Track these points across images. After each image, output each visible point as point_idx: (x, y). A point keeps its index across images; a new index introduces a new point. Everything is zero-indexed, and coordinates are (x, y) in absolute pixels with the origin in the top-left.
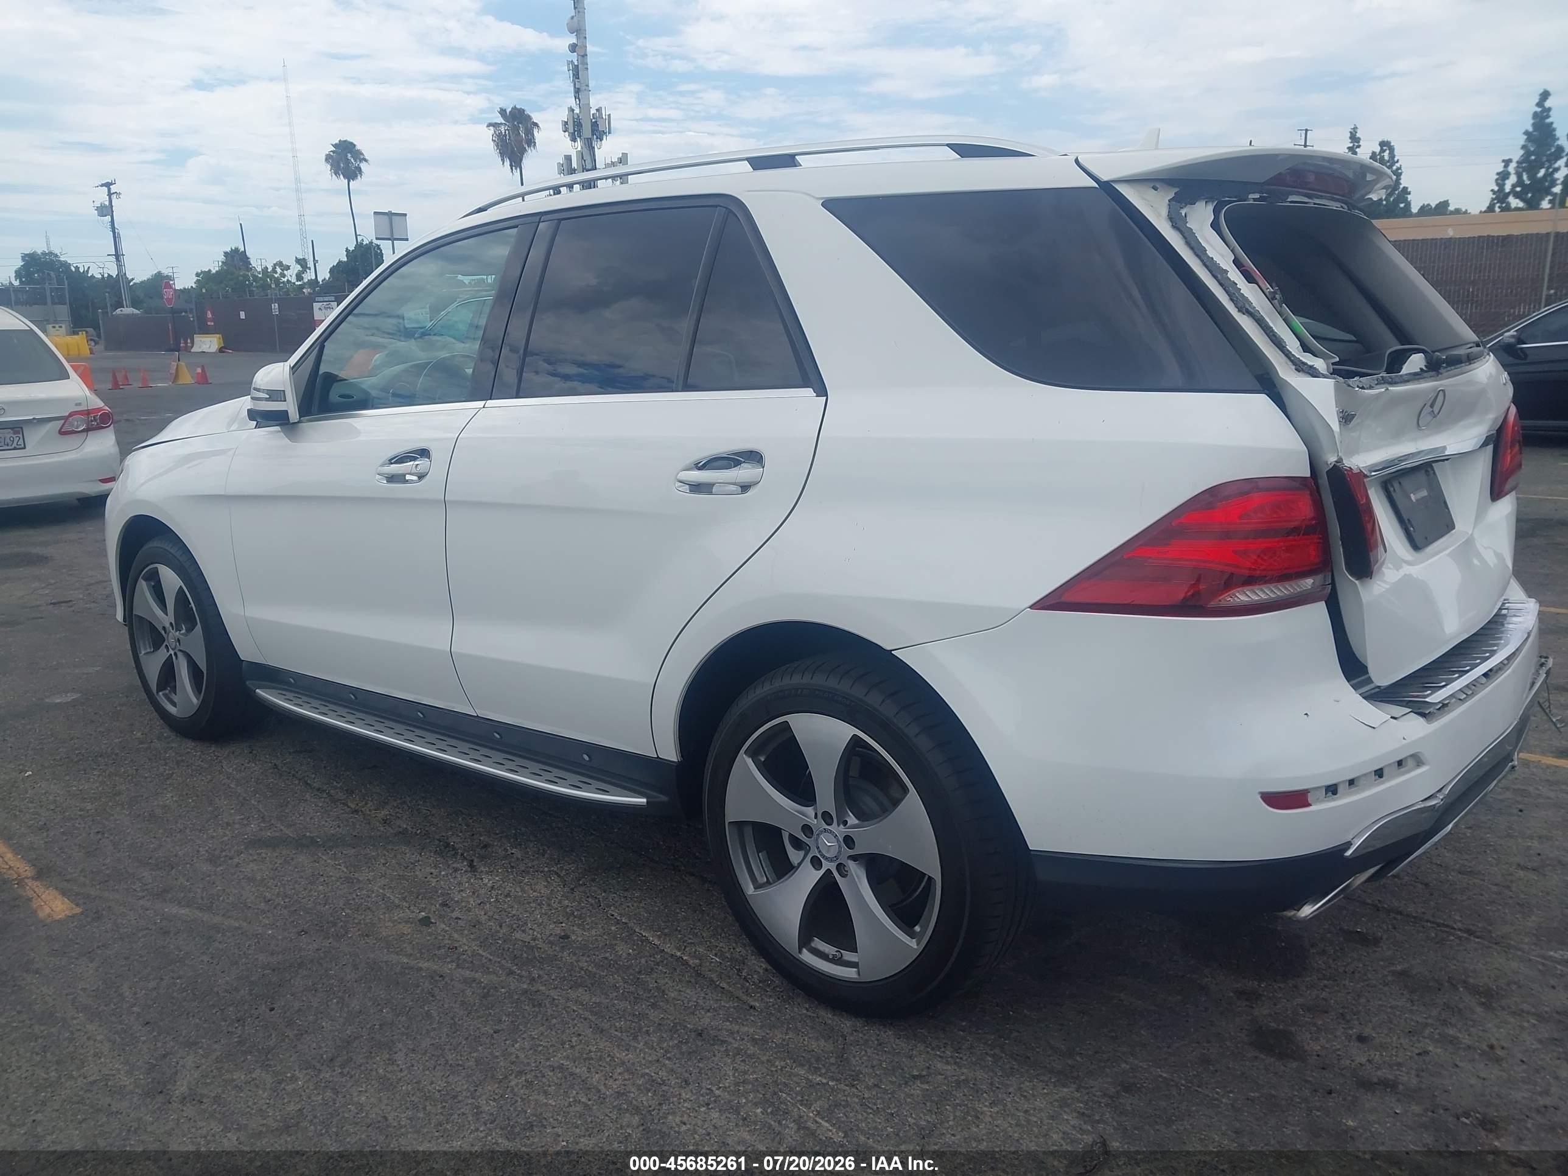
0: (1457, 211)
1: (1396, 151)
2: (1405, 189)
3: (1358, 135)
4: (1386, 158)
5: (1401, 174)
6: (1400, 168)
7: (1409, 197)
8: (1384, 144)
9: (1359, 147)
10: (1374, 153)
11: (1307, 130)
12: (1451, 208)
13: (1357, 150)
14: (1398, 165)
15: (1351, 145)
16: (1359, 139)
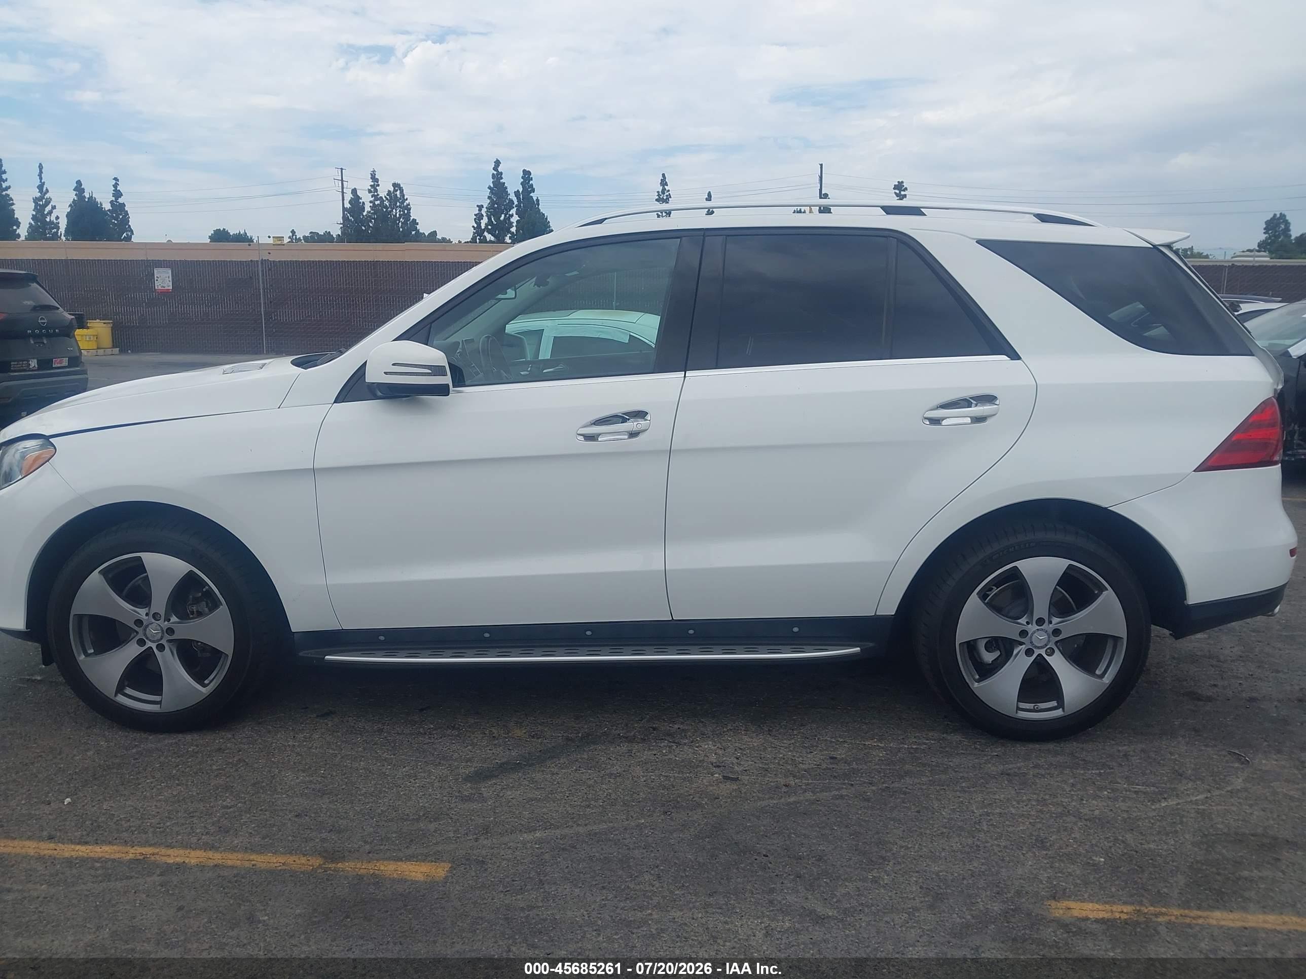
0: (444, 240)
1: (404, 191)
2: (414, 220)
3: (377, 177)
4: (398, 196)
5: (410, 209)
6: (409, 205)
7: (418, 227)
8: (396, 186)
9: (378, 185)
10: (389, 191)
11: (342, 169)
12: (439, 237)
13: (377, 188)
14: (407, 202)
15: (373, 184)
16: (377, 179)
